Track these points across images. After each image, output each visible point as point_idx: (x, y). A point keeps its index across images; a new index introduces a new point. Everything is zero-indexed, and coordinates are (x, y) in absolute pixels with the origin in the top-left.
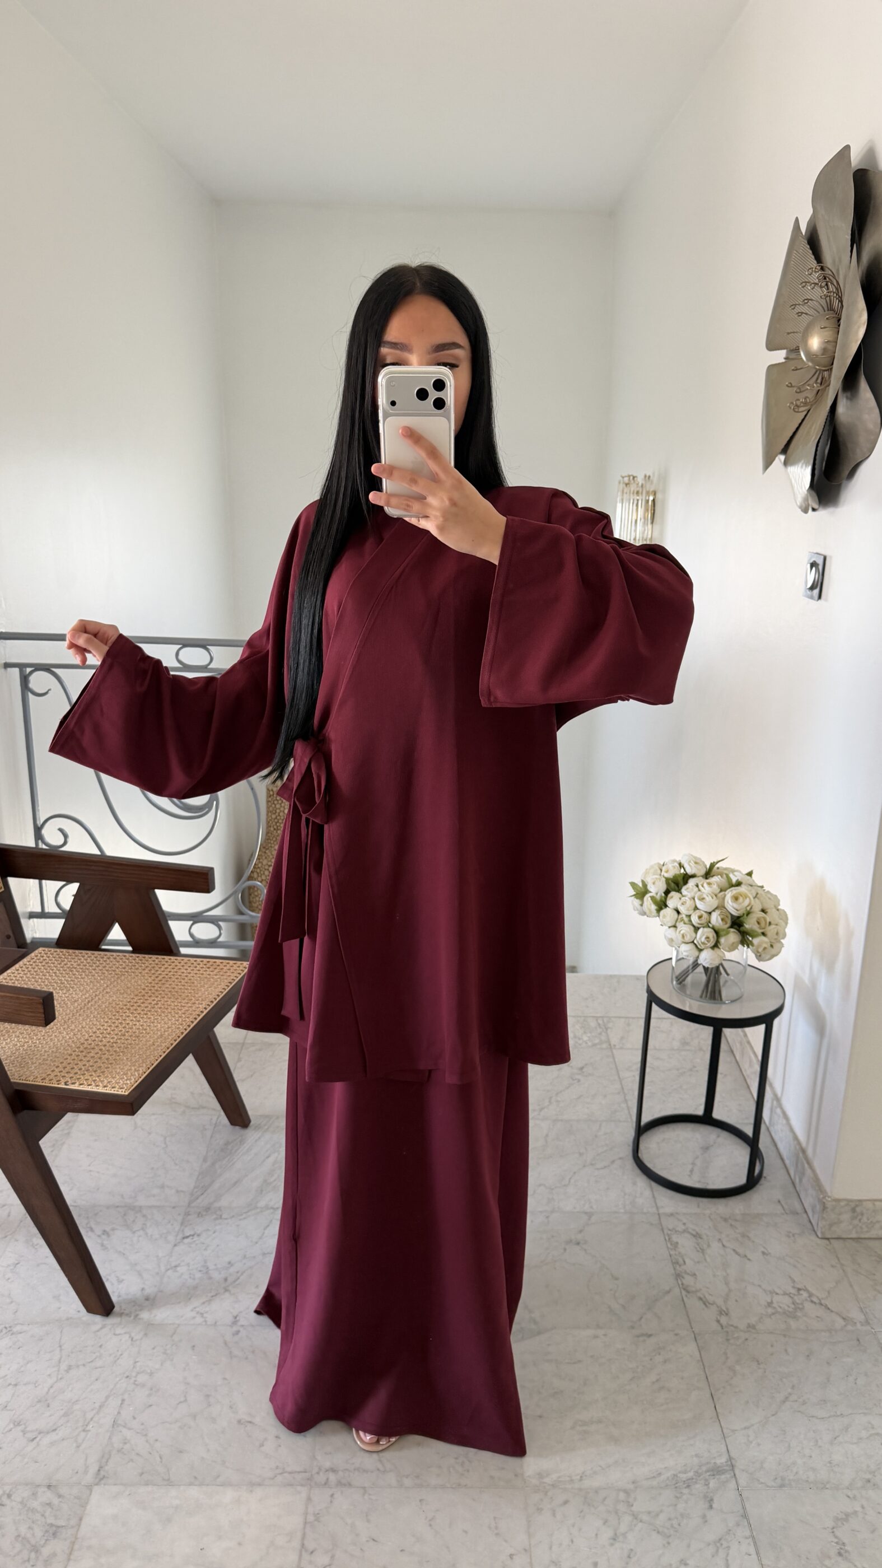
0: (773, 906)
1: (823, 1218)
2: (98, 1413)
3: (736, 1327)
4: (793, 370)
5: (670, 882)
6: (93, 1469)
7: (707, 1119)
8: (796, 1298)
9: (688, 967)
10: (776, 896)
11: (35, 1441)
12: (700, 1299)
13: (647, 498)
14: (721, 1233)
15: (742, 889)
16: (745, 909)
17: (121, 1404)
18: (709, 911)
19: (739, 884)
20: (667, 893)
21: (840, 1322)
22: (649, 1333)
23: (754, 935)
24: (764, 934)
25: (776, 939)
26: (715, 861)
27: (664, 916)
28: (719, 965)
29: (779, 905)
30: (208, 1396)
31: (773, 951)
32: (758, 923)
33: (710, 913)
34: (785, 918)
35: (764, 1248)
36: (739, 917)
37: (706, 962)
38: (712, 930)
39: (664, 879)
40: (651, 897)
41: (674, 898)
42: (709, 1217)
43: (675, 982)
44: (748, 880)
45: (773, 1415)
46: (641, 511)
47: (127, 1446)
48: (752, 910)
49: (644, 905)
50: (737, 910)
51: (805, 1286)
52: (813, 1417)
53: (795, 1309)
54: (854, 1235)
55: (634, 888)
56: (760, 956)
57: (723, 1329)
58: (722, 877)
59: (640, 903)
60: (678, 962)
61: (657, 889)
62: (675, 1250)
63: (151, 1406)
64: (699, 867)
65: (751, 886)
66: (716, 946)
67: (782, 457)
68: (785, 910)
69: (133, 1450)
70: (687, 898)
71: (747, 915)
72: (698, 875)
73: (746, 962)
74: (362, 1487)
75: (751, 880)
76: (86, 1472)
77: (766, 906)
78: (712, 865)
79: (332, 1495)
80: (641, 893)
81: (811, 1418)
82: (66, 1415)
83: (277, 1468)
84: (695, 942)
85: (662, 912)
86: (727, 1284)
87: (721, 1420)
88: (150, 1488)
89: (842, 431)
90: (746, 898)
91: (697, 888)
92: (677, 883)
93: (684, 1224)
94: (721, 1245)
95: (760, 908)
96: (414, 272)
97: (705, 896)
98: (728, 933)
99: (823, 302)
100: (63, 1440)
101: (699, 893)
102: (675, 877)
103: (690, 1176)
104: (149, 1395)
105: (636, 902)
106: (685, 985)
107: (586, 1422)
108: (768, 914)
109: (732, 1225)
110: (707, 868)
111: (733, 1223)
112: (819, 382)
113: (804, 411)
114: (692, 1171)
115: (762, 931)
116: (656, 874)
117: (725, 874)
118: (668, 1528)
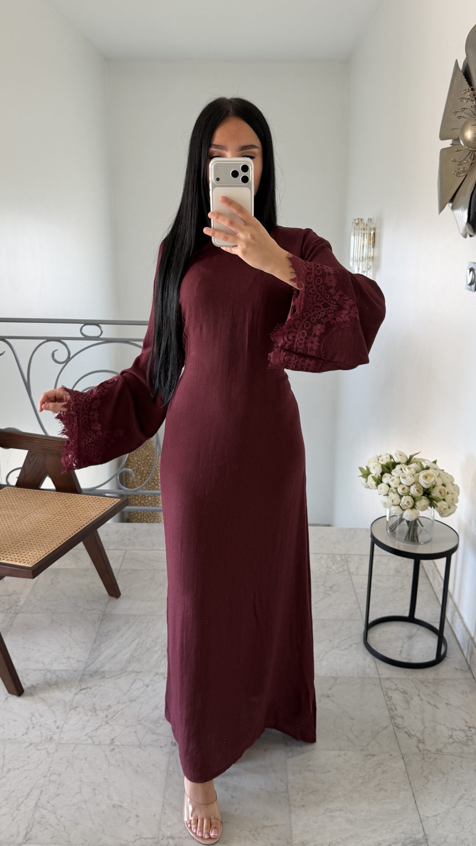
0: (449, 482)
2: (26, 799)
3: (429, 751)
4: (456, 151)
6: (23, 834)
7: (411, 619)
9: (397, 521)
10: (452, 476)
12: (406, 733)
13: (370, 232)
14: (419, 691)
15: (430, 471)
16: (432, 484)
17: (41, 793)
18: (409, 485)
19: (428, 468)
20: (382, 474)
22: (373, 754)
23: (438, 500)
24: (444, 500)
25: (452, 503)
26: (413, 454)
27: (381, 489)
28: (416, 519)
29: (454, 481)
30: (94, 789)
31: (450, 511)
32: (440, 493)
33: (410, 487)
34: (457, 490)
35: (447, 700)
36: (428, 489)
37: (407, 517)
38: (411, 497)
39: (380, 465)
40: (372, 476)
41: (387, 477)
42: (412, 680)
43: (388, 531)
44: (434, 466)
45: (453, 808)
46: (366, 241)
47: (43, 820)
48: (436, 484)
49: (368, 481)
50: (427, 484)
51: (473, 725)
55: (361, 471)
56: (442, 514)
57: (420, 752)
58: (417, 464)
59: (366, 480)
60: (391, 518)
61: (376, 471)
62: (390, 701)
63: (58, 795)
64: (403, 458)
65: (436, 469)
67: (450, 205)
68: (458, 485)
69: (47, 822)
70: (395, 477)
71: (433, 488)
72: (402, 463)
73: (433, 518)
76: (18, 835)
77: (445, 482)
78: (411, 457)
80: (366, 474)
82: (6, 799)
83: (137, 835)
84: (400, 505)
85: (380, 486)
86: (423, 723)
87: (419, 810)
90: (432, 477)
91: (401, 471)
92: (389, 468)
93: (396, 685)
94: (419, 698)
95: (441, 483)
96: (229, 102)
97: (406, 476)
98: (421, 499)
100: (4, 815)
101: (403, 474)
102: (387, 464)
104: (58, 788)
105: (363, 480)
106: (395, 533)
107: (332, 810)
108: (447, 487)
109: (426, 686)
110: (407, 459)
111: (427, 685)
112: (472, 158)
113: (464, 175)
114: (401, 651)
115: (443, 498)
116: (375, 463)
117: (419, 462)
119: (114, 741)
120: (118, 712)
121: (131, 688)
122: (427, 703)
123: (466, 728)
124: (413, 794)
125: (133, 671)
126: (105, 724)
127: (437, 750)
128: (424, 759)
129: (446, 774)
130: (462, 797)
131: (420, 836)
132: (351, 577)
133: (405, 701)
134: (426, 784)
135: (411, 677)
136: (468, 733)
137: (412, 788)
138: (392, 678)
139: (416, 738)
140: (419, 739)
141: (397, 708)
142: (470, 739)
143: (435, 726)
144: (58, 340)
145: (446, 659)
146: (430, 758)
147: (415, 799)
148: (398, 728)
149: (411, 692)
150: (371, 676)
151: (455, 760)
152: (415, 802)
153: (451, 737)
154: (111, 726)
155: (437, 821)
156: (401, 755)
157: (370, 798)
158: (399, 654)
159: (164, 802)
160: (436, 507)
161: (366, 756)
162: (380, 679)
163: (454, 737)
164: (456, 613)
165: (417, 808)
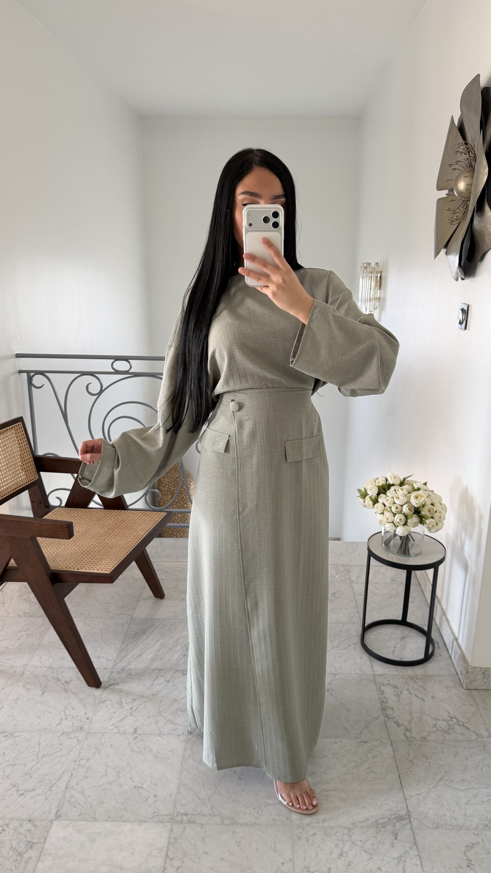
0: (438, 502)
1: (467, 678)
2: (58, 781)
3: (415, 738)
4: (451, 201)
5: (381, 488)
6: (54, 811)
7: (403, 622)
8: (450, 722)
9: (391, 536)
10: (440, 496)
11: (23, 795)
12: (395, 722)
13: (376, 275)
14: (409, 685)
15: (420, 492)
16: (422, 503)
17: (71, 776)
18: (402, 504)
19: (419, 489)
20: (378, 494)
21: (474, 736)
22: (366, 741)
23: (427, 518)
24: (432, 517)
25: (440, 520)
26: (406, 476)
27: (377, 508)
28: (408, 535)
29: (442, 501)
30: (119, 772)
31: (438, 527)
32: (429, 511)
33: (402, 506)
34: (445, 508)
35: (433, 694)
36: (418, 508)
37: (400, 533)
38: (403, 515)
39: (377, 487)
40: (369, 497)
41: (382, 497)
42: (403, 677)
43: (383, 545)
44: (424, 487)
45: (434, 788)
46: (373, 283)
47: (72, 799)
48: (426, 504)
49: (366, 501)
50: (417, 504)
51: (455, 716)
52: (456, 789)
53: (449, 729)
54: (484, 688)
55: (360, 493)
56: (431, 529)
57: (407, 739)
58: (409, 485)
59: (364, 500)
60: (386, 533)
61: (373, 492)
62: (382, 695)
63: (87, 777)
64: (397, 480)
65: (426, 490)
66: (405, 524)
67: (445, 250)
68: (446, 504)
69: (76, 801)
70: (389, 498)
71: (423, 507)
72: (396, 484)
73: (424, 533)
74: (201, 824)
75: (426, 487)
76: (50, 813)
77: (434, 502)
78: (404, 479)
79: (184, 828)
80: (364, 495)
81: (455, 790)
82: (40, 782)
83: (155, 812)
84: (394, 522)
85: (376, 505)
86: (411, 714)
87: (404, 790)
88: (84, 823)
89: (476, 234)
90: (422, 497)
91: (395, 492)
92: (384, 489)
93: (388, 680)
94: (408, 692)
95: (430, 503)
97: (399, 496)
98: (412, 517)
99: (467, 162)
100: (38, 795)
101: (396, 494)
102: (383, 485)
103: (392, 653)
104: (86, 772)
105: (361, 500)
106: (389, 547)
108: (435, 506)
110: (401, 481)
111: (416, 680)
112: (465, 207)
113: (456, 224)
115: (431, 516)
116: (372, 484)
117: (411, 484)
118: (371, 850)
119: (137, 730)
120: (142, 704)
121: (153, 683)
122: (415, 696)
123: (449, 719)
124: (399, 776)
125: (156, 669)
126: (130, 715)
127: (422, 737)
128: (410, 745)
129: (429, 759)
130: (442, 778)
131: (404, 813)
132: (352, 585)
133: (396, 695)
134: (411, 767)
135: (402, 674)
137: (398, 771)
138: (385, 675)
139: (404, 727)
140: (407, 728)
141: (389, 701)
142: (451, 728)
143: (422, 716)
144: (92, 374)
146: (416, 744)
147: (400, 780)
148: (389, 719)
149: (401, 687)
150: (366, 673)
151: (438, 746)
152: (400, 782)
153: (435, 726)
154: (135, 717)
155: (419, 799)
156: (390, 742)
159: (179, 783)
162: (374, 675)
163: (438, 726)
164: (444, 617)
165: (402, 788)
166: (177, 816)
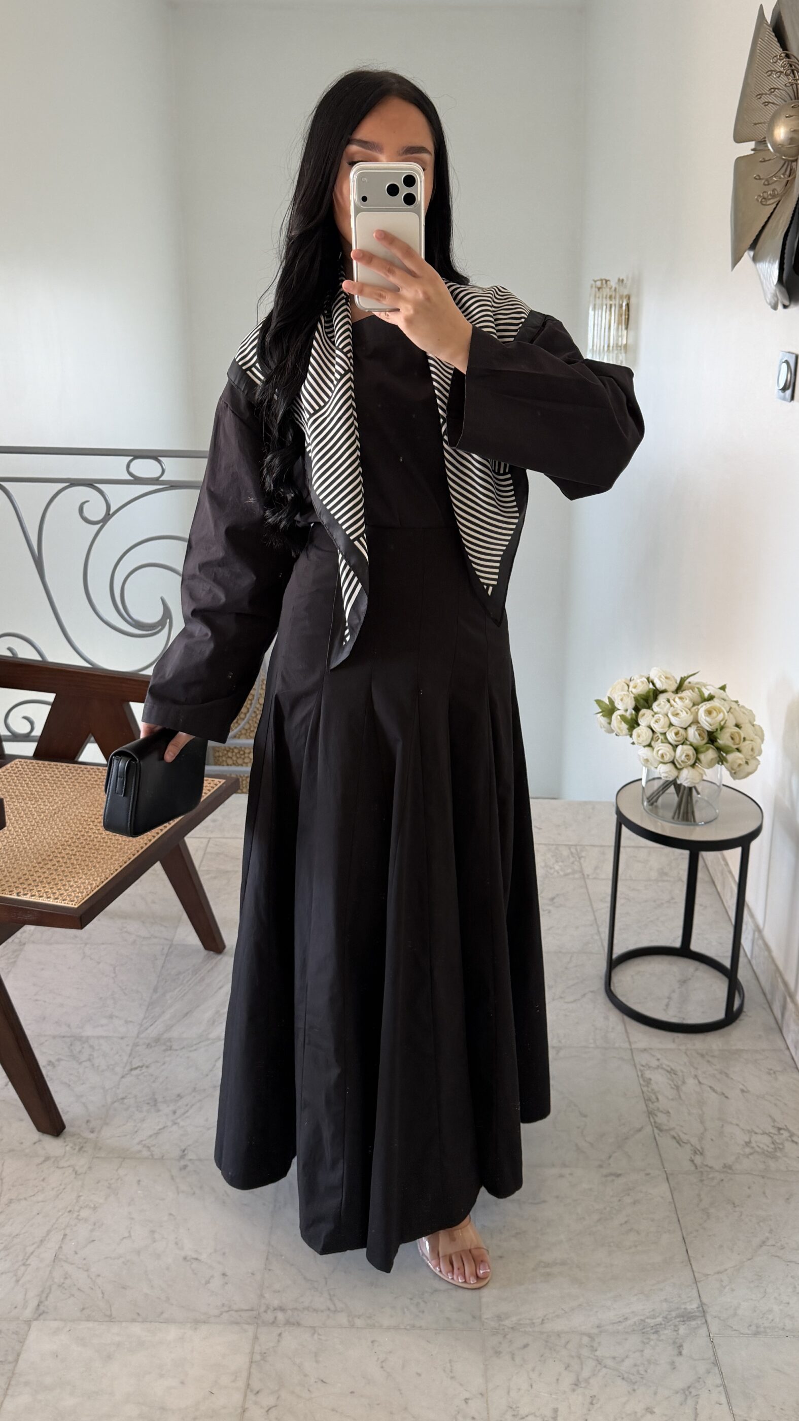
0: (747, 721)
2: (38, 1247)
3: (711, 1168)
4: (761, 162)
5: (639, 698)
6: (32, 1304)
7: (684, 951)
9: (660, 787)
10: (751, 711)
12: (673, 1137)
13: (621, 303)
14: (697, 1069)
15: (715, 703)
16: (718, 724)
17: (63, 1239)
18: (685, 727)
19: (711, 698)
20: (637, 709)
22: (619, 1173)
23: (729, 752)
24: (738, 750)
25: (752, 755)
26: (686, 675)
27: (637, 735)
28: (694, 785)
29: (754, 720)
31: (748, 768)
32: (732, 739)
34: (760, 734)
35: (743, 1085)
36: (713, 732)
38: (691, 748)
39: (633, 696)
40: (620, 715)
41: (645, 714)
42: (685, 1052)
43: (645, 803)
44: (721, 694)
45: (749, 1260)
46: (614, 316)
47: (68, 1281)
48: (726, 725)
49: (612, 723)
50: (711, 725)
51: (786, 1126)
53: (775, 1149)
55: (599, 706)
56: (735, 773)
57: (697, 1169)
58: (693, 691)
59: (609, 721)
60: (650, 783)
61: (626, 706)
62: (648, 1086)
63: (93, 1241)
64: (671, 683)
65: (725, 700)
66: (695, 764)
67: (752, 253)
68: (762, 726)
69: (75, 1285)
70: (659, 714)
71: (721, 731)
72: (669, 690)
73: (721, 782)
74: (311, 1327)
75: (725, 694)
76: (25, 1307)
77: (741, 721)
78: (683, 680)
79: (280, 1335)
80: (609, 711)
81: (788, 1264)
83: (223, 1305)
84: (674, 761)
85: (636, 731)
86: (702, 1122)
87: (693, 1264)
88: (90, 1325)
90: (720, 713)
91: (669, 704)
92: (647, 700)
93: (657, 1059)
94: (696, 1081)
95: (734, 723)
97: (678, 711)
98: (705, 750)
101: (671, 707)
102: (644, 692)
104: (92, 1230)
105: (603, 720)
106: (656, 807)
107: (549, 1264)
108: (742, 729)
109: (708, 1061)
110: (678, 683)
111: (710, 1059)
112: (788, 172)
113: (774, 203)
114: (667, 1005)
115: (736, 746)
116: (623, 690)
117: (698, 688)
118: (634, 1375)
119: (186, 1152)
120: (193, 1105)
122: (709, 1089)
123: (774, 1131)
124: (684, 1238)
126: (172, 1125)
127: (725, 1166)
128: (702, 1181)
129: (738, 1206)
130: (764, 1242)
131: (693, 1306)
132: (585, 882)
133: (673, 1086)
134: (705, 1221)
135: (683, 1048)
136: (775, 1137)
137: (681, 1230)
138: (651, 1049)
139: (689, 1145)
140: (696, 1148)
141: (660, 1097)
142: (779, 1148)
143: (723, 1126)
144: (90, 484)
145: (742, 1017)
146: (713, 1179)
147: (686, 1246)
148: (661, 1130)
149: (682, 1072)
150: (617, 1045)
151: (754, 1183)
152: (685, 1250)
153: (748, 1144)
154: (183, 1127)
155: (722, 1281)
156: (665, 1176)
157: (612, 1244)
158: (665, 1010)
159: (268, 1252)
160: (725, 763)
161: (606, 1176)
162: (631, 1049)
163: (754, 1144)
165: (690, 1261)
166: (265, 1312)
